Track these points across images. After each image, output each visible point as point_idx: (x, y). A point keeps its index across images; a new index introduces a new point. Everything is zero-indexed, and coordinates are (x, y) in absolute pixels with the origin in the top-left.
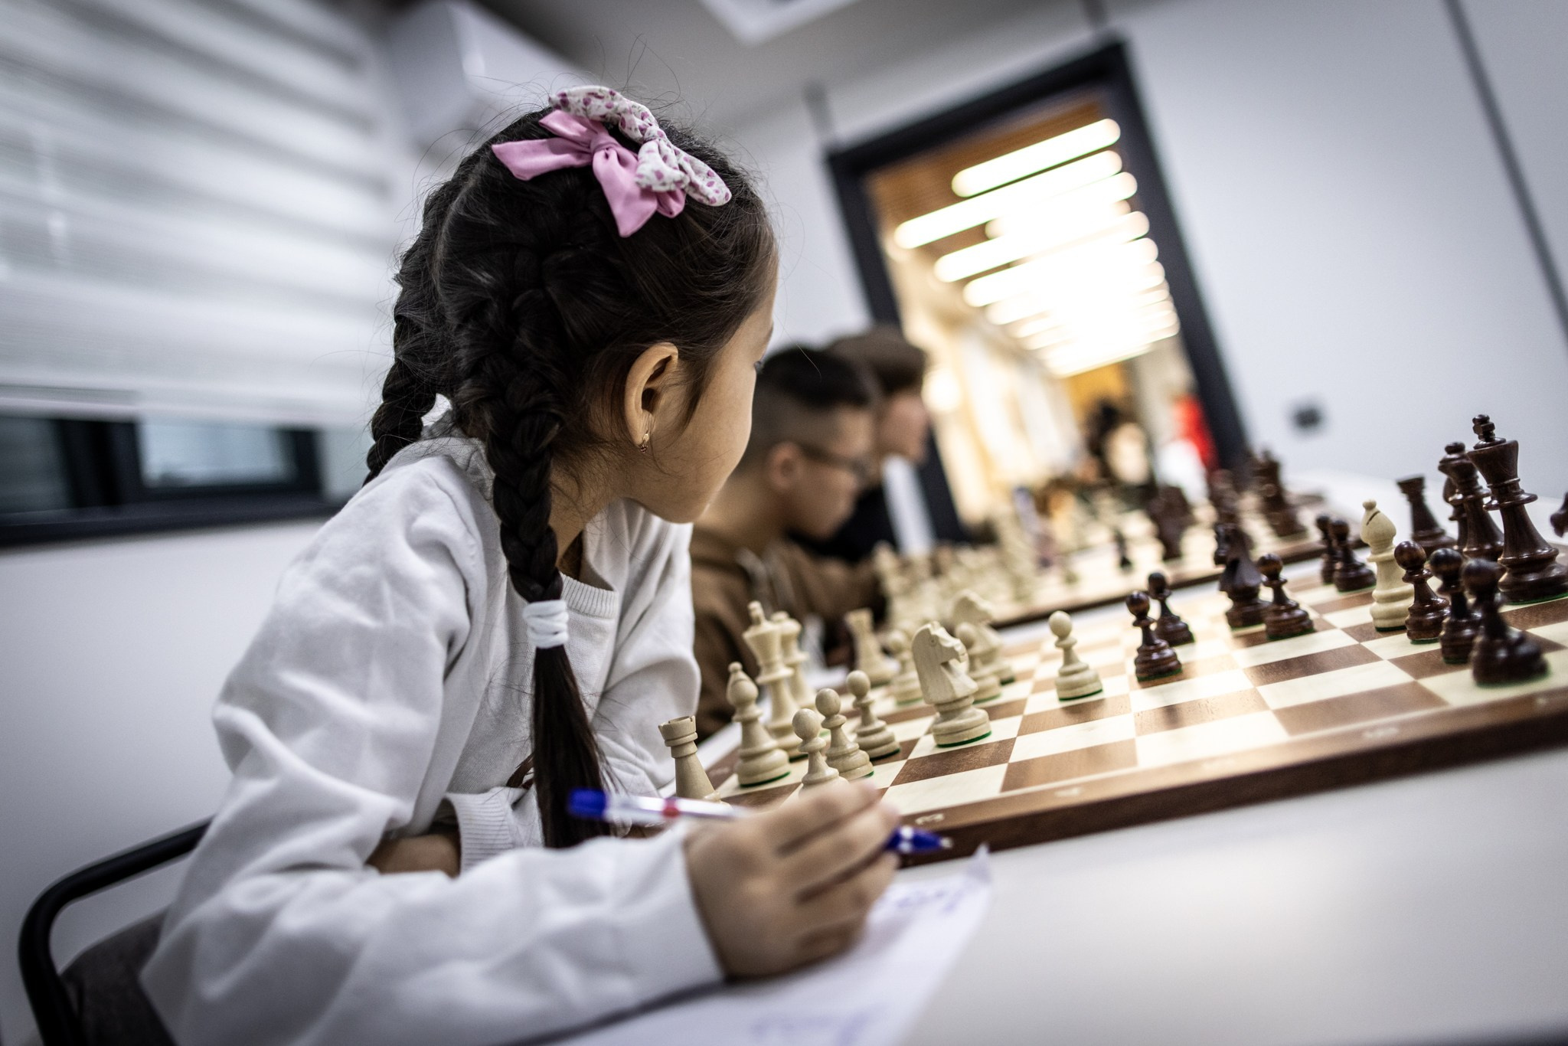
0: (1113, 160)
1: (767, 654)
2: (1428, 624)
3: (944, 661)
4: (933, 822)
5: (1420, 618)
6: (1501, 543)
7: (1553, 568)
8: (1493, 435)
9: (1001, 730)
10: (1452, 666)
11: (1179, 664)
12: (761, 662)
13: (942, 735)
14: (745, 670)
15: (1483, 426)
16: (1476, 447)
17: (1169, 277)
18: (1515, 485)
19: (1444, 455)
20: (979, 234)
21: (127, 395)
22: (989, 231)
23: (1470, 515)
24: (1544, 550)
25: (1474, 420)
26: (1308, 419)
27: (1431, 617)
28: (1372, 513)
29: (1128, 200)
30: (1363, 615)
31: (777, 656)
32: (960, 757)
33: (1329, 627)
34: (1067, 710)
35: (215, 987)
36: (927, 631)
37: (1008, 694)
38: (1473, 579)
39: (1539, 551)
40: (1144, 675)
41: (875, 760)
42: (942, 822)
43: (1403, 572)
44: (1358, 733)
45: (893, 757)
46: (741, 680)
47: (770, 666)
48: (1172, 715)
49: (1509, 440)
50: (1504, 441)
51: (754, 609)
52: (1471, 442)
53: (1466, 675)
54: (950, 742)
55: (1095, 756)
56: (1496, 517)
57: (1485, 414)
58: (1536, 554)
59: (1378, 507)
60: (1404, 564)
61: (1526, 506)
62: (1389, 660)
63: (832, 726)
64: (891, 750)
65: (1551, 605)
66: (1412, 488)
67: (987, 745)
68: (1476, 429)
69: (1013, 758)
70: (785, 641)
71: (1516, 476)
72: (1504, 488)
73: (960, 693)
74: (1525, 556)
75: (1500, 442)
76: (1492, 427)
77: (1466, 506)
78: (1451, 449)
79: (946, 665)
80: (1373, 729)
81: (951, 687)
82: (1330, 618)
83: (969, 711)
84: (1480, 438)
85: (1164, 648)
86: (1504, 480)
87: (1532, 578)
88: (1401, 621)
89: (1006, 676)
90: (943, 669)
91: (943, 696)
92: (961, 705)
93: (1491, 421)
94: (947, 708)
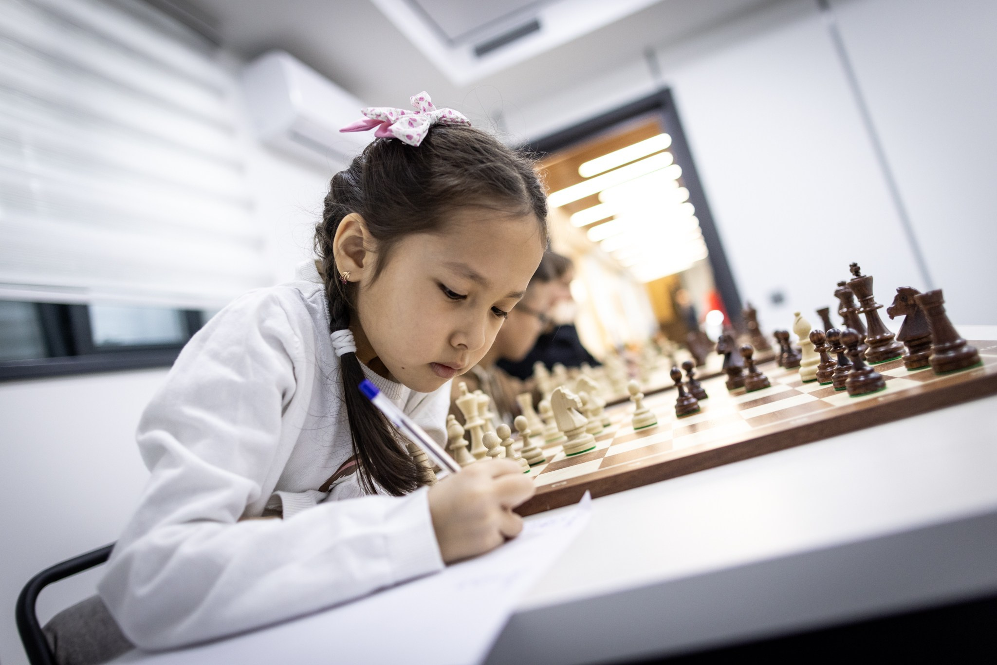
0: (669, 157)
1: (469, 412)
2: (828, 374)
3: (569, 407)
4: (561, 485)
5: (824, 371)
6: (866, 334)
7: (892, 343)
8: (859, 273)
9: (599, 446)
10: (839, 392)
11: (699, 407)
12: (466, 417)
13: (569, 449)
14: (457, 419)
15: (855, 269)
16: (852, 280)
17: (701, 225)
18: (872, 299)
19: (837, 288)
20: (593, 200)
21: (82, 289)
22: (601, 198)
23: (850, 319)
24: (887, 333)
25: (850, 266)
26: (778, 299)
27: (829, 370)
28: (798, 318)
29: (677, 180)
30: (796, 377)
31: (475, 413)
32: (578, 458)
33: (778, 384)
34: (638, 433)
35: (142, 591)
36: (559, 391)
37: (607, 431)
38: (846, 339)
39: (885, 334)
40: (679, 414)
41: (531, 465)
42: (565, 485)
43: (815, 346)
44: (789, 422)
45: (543, 463)
46: (454, 424)
47: (471, 418)
48: (693, 428)
49: (868, 276)
50: (865, 276)
51: (462, 387)
52: (849, 277)
53: (845, 394)
54: (573, 453)
55: (651, 449)
56: (863, 318)
57: (856, 262)
58: (884, 336)
59: (801, 315)
60: (815, 342)
61: (878, 310)
62: (809, 393)
63: (506, 445)
64: (540, 460)
65: (892, 363)
66: (824, 313)
67: (593, 452)
68: (851, 271)
69: (607, 455)
70: (480, 407)
71: (872, 295)
72: (866, 301)
73: (578, 425)
74: (878, 337)
75: (863, 277)
76: (859, 268)
77: (849, 315)
78: (840, 284)
79: (570, 409)
80: (795, 420)
81: (573, 421)
82: (780, 380)
83: (584, 434)
84: (853, 275)
85: (690, 398)
86: (866, 297)
87: (882, 349)
88: (815, 376)
89: (606, 423)
90: (568, 412)
91: (568, 427)
92: (578, 431)
93: (858, 265)
94: (571, 433)
